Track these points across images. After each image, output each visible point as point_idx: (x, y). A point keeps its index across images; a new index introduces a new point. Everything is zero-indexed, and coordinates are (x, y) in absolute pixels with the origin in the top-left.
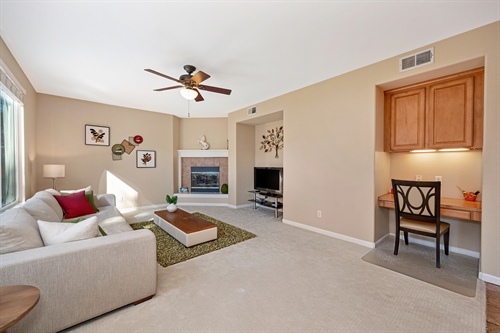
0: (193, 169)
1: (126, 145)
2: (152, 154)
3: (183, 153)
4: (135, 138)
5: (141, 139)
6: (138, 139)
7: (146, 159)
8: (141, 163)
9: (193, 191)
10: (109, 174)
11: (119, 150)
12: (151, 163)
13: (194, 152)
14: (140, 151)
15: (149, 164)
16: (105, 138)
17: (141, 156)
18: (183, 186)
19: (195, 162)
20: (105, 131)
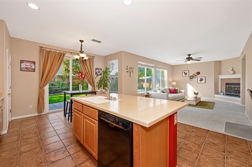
0: (227, 84)
1: (194, 76)
2: (204, 78)
3: (221, 77)
4: (197, 73)
5: (199, 73)
6: (198, 73)
7: (201, 80)
8: (199, 82)
9: (226, 94)
10: (188, 84)
11: (192, 77)
12: (203, 81)
13: (227, 76)
14: (199, 77)
15: (202, 82)
16: (188, 74)
17: (199, 79)
18: (221, 92)
19: (228, 81)
20: (188, 72)
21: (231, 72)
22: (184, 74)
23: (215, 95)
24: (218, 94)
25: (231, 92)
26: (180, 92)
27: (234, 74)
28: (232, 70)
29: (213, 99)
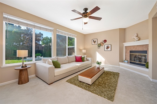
0: (131, 52)
1: (101, 43)
2: (110, 46)
3: (126, 44)
6: (105, 41)
7: (108, 48)
8: (106, 49)
11: (100, 45)
12: (109, 49)
13: (132, 43)
14: (106, 45)
16: (96, 42)
17: (106, 47)
18: (126, 60)
19: (132, 48)
20: (96, 40)
21: (136, 38)
22: (93, 42)
23: (120, 63)
24: (123, 61)
25: (135, 61)
26: (87, 60)
27: (139, 40)
28: (137, 36)
29: (118, 66)
